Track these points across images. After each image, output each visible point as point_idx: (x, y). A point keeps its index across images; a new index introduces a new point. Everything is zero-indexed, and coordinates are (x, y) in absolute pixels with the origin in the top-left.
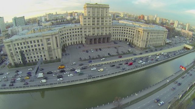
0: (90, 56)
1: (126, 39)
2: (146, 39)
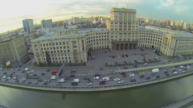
0: (116, 62)
1: (153, 46)
2: (174, 47)
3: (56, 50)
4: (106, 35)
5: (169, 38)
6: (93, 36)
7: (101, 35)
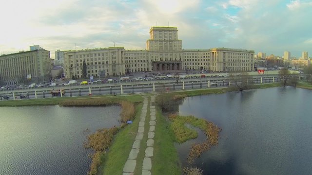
1: (201, 67)
2: (222, 60)
3: (94, 62)
4: (146, 56)
5: (214, 52)
6: (131, 56)
7: (140, 56)
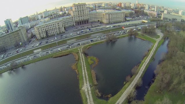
1: (99, 20)
2: (108, 18)
3: (50, 29)
4: (72, 19)
5: (104, 14)
6: (65, 20)
7: (69, 19)
